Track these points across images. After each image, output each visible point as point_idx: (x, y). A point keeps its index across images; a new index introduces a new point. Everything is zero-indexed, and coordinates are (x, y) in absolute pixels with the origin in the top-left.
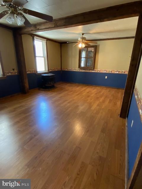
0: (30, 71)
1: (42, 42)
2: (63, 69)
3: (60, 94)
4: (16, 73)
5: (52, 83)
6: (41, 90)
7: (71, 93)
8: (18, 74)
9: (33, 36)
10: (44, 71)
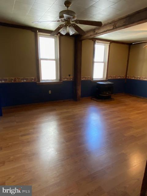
0: (85, 78)
1: (105, 45)
2: (128, 77)
3: (113, 108)
4: (71, 80)
5: (108, 93)
6: (93, 100)
7: (131, 109)
8: (73, 80)
9: (94, 40)
10: (102, 78)
